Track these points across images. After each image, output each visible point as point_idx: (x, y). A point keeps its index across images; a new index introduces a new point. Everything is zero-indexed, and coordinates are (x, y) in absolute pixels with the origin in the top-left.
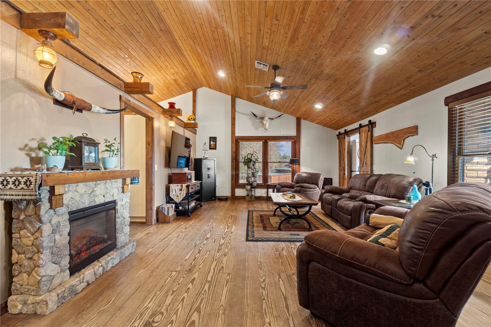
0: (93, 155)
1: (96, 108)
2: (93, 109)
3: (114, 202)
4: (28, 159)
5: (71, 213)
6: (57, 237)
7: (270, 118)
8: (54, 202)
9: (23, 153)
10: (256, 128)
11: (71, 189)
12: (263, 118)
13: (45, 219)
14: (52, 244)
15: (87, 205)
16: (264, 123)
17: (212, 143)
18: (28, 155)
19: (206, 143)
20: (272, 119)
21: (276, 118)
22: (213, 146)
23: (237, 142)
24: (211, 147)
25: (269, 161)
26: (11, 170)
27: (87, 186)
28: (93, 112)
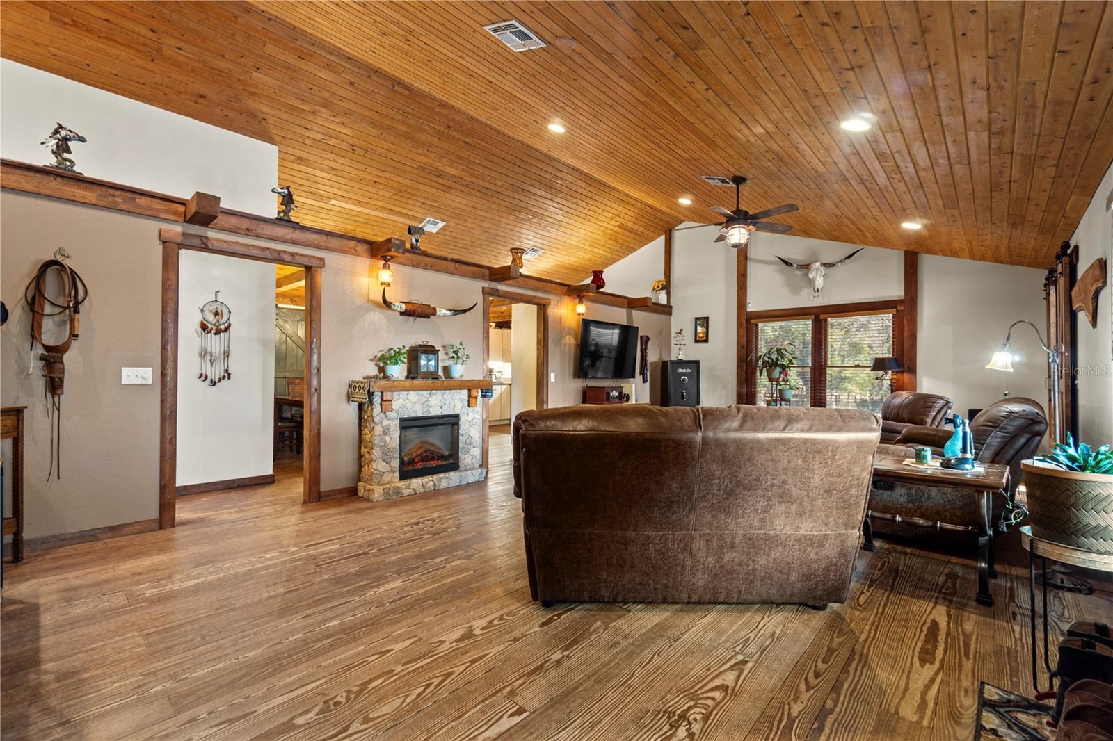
0: (432, 363)
1: (442, 312)
2: (438, 313)
3: (457, 416)
4: (377, 368)
5: (403, 420)
6: (388, 439)
7: (824, 265)
8: (383, 407)
9: (373, 363)
10: (795, 290)
11: (401, 396)
12: (808, 265)
13: (377, 419)
14: (382, 444)
15: (420, 414)
16: (811, 276)
17: (699, 329)
18: (376, 365)
19: (682, 330)
20: (832, 265)
21: (841, 261)
22: (701, 335)
23: (748, 323)
24: (698, 339)
25: (829, 363)
26: (364, 378)
27: (418, 394)
28: (439, 316)
